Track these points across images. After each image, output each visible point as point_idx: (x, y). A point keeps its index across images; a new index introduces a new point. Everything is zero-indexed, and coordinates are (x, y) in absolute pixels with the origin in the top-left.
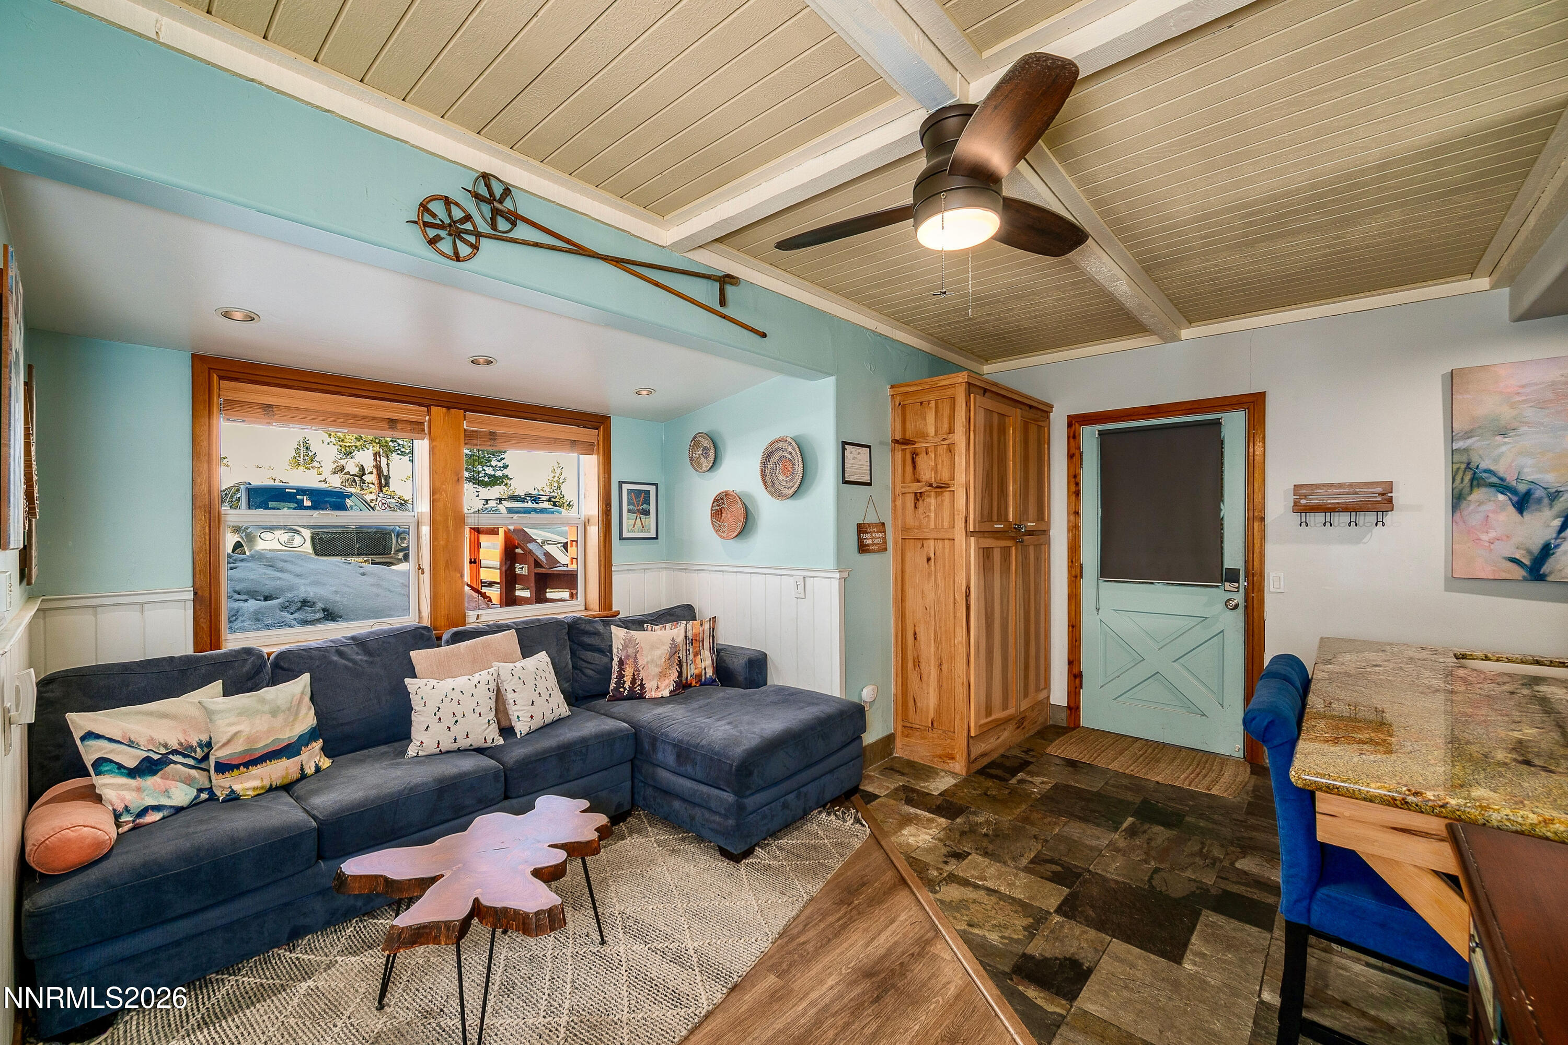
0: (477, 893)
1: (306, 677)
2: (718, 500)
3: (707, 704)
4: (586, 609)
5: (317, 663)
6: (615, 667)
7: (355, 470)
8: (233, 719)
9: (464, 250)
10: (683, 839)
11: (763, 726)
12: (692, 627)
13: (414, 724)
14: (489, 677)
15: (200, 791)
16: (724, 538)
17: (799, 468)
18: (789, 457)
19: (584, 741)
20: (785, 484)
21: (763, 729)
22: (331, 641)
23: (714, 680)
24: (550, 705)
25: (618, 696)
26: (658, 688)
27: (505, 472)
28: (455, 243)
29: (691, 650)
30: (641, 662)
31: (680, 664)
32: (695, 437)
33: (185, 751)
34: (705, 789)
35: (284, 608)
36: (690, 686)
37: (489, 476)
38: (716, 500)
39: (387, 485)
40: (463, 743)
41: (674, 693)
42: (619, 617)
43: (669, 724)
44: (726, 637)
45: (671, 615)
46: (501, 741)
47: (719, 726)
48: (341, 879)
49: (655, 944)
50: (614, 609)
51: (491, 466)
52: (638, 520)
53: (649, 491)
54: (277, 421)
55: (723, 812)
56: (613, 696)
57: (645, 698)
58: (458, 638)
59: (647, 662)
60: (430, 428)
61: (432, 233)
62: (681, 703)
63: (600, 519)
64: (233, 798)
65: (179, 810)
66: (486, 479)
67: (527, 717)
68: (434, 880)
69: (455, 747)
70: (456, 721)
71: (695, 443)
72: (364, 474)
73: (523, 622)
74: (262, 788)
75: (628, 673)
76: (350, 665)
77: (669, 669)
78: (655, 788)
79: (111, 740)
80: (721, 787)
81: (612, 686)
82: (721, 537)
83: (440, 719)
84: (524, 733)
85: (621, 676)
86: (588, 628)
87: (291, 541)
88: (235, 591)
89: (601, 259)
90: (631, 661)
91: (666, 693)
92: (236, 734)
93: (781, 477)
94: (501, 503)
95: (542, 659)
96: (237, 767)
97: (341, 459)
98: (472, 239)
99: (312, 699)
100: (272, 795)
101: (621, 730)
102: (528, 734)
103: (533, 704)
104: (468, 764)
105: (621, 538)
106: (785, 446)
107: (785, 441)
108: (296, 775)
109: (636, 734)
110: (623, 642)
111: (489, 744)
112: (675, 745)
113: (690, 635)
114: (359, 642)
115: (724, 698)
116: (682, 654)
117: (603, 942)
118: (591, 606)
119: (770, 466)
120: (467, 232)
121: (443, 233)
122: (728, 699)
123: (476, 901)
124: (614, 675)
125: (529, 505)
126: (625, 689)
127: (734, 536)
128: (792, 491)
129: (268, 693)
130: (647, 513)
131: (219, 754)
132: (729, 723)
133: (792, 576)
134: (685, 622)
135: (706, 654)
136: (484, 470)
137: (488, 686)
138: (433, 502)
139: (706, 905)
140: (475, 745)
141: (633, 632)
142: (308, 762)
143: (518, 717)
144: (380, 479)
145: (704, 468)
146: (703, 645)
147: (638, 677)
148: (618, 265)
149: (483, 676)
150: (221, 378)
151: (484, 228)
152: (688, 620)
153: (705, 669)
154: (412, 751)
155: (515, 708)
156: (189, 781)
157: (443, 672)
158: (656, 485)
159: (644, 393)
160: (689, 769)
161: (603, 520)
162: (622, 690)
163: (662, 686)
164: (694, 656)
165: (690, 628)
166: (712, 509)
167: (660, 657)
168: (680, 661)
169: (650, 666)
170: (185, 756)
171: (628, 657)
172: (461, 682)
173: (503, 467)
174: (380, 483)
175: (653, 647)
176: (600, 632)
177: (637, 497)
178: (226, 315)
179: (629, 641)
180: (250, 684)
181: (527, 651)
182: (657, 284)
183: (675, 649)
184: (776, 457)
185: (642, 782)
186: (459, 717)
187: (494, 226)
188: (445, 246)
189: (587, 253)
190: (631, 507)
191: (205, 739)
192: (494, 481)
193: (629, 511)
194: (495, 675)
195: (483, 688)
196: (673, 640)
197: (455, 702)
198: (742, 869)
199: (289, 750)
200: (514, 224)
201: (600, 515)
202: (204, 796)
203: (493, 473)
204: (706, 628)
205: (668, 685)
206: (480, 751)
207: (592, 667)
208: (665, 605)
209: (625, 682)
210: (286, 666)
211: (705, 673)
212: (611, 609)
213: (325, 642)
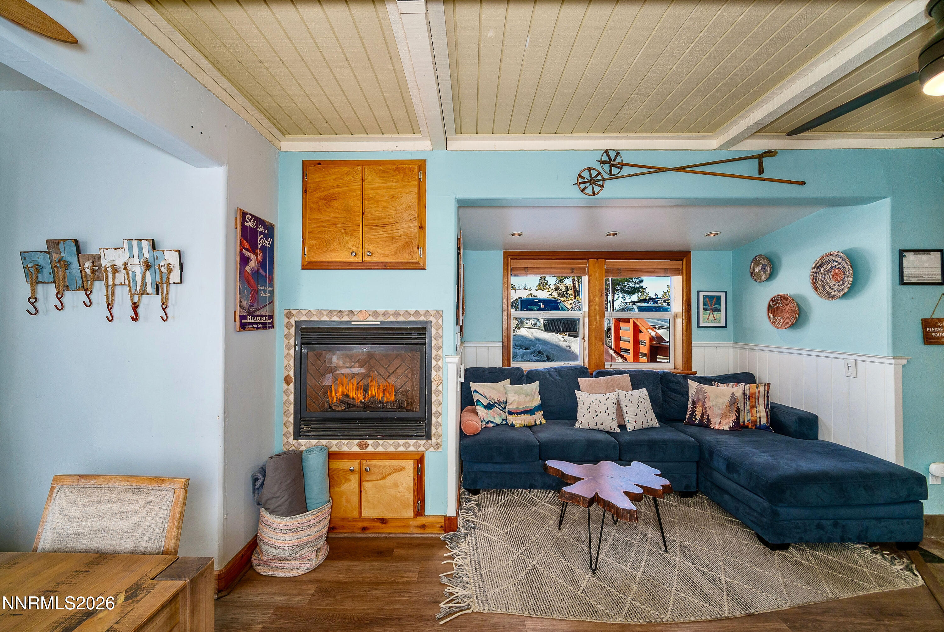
0: (597, 491)
1: (538, 382)
2: (773, 301)
3: (757, 441)
4: (674, 368)
5: (542, 377)
6: (690, 405)
7: (563, 289)
8: (513, 394)
9: (597, 189)
10: (731, 521)
11: (801, 464)
12: (750, 388)
13: (578, 412)
14: (614, 397)
15: (503, 420)
16: (779, 328)
17: (849, 275)
18: (840, 267)
19: (664, 441)
20: (836, 287)
21: (800, 466)
22: (547, 369)
23: (768, 428)
24: (647, 418)
25: (692, 423)
26: (720, 423)
27: (641, 285)
28: (593, 187)
29: (748, 403)
30: (708, 404)
31: (738, 411)
32: (755, 258)
33: (499, 403)
34: (747, 492)
35: (532, 353)
36: (747, 427)
37: (631, 288)
38: (772, 301)
39: (578, 295)
40: (601, 427)
41: (732, 429)
42: (697, 375)
43: (723, 445)
44: (778, 398)
45: (734, 378)
46: (619, 431)
47: (763, 456)
48: (546, 467)
49: (699, 567)
50: (693, 370)
51: (632, 281)
52: (711, 315)
53: (719, 297)
54: (529, 274)
55: (760, 511)
56: (688, 422)
57: (710, 427)
58: (601, 374)
59: (713, 406)
60: (588, 270)
61: (582, 186)
62: (736, 436)
63: (684, 314)
64: (513, 426)
65: (497, 425)
66: (630, 290)
67: (633, 421)
68: (580, 479)
69: (596, 428)
70: (597, 415)
71: (755, 262)
72: (568, 290)
73: (634, 371)
74: (522, 425)
75: (699, 410)
76: (554, 380)
77: (730, 413)
78: (712, 483)
79: (480, 394)
80: (759, 494)
81: (688, 416)
82: (776, 327)
83: (590, 412)
84: (631, 430)
85: (693, 411)
86: (673, 379)
87: (536, 323)
88: (516, 345)
89: (671, 170)
90: (700, 403)
91: (727, 428)
92: (514, 400)
93: (832, 283)
94: (634, 304)
95: (643, 392)
96: (514, 413)
97: (558, 283)
98: (601, 183)
99: (539, 392)
100: (525, 428)
101: (689, 442)
102: (633, 431)
103: (636, 415)
104: (601, 437)
105: (698, 326)
106: (835, 258)
107: (835, 255)
108: (533, 423)
109: (700, 446)
110: (695, 390)
111: (612, 431)
112: (725, 459)
113: (747, 392)
114: (557, 370)
115: (773, 440)
116: (741, 405)
117: (666, 551)
118: (678, 367)
119: (820, 274)
120: (598, 180)
121: (587, 185)
122: (776, 441)
123: (596, 493)
124: (689, 410)
125: (651, 305)
126: (696, 419)
127: (787, 326)
128: (841, 293)
129: (524, 386)
130: (718, 310)
131: (509, 407)
132: (771, 456)
133: (843, 359)
134: (744, 384)
135: (761, 408)
136: (628, 284)
137: (613, 401)
138: (590, 306)
139: (740, 563)
140: (606, 429)
141: (703, 385)
142: (537, 419)
143: (628, 420)
144: (575, 293)
145: (763, 279)
146: (759, 401)
147: (706, 413)
148: (682, 170)
149: (611, 395)
150: (511, 259)
151: (606, 176)
152: (746, 383)
153: (760, 418)
154: (577, 425)
155: (626, 415)
156: (500, 415)
157: (592, 390)
158: (726, 292)
159: (713, 235)
160: (735, 476)
161: (685, 315)
162: (694, 419)
163: (724, 422)
164: (751, 408)
165: (748, 388)
166: (768, 307)
167: (723, 404)
168: (739, 409)
169: (714, 408)
170: (499, 405)
171: (699, 400)
172: (600, 396)
173: (640, 282)
174: (575, 294)
175: (717, 396)
176: (680, 382)
177: (710, 301)
178: (513, 235)
179: (700, 390)
180: (519, 382)
181: (635, 386)
182: (709, 174)
183: (734, 401)
184: (827, 267)
185: (704, 477)
186: (598, 413)
187: (611, 174)
188: (589, 191)
189: (662, 170)
190: (706, 307)
191: (505, 401)
192: (634, 291)
193: (704, 309)
194: (617, 396)
195: (610, 401)
196: (733, 394)
197: (597, 405)
198: (776, 556)
199: (531, 412)
200: (621, 169)
201: (684, 312)
202: (504, 422)
203: (633, 286)
204: (761, 390)
205: (729, 423)
206: (608, 432)
207: (676, 403)
208: (731, 371)
209: (696, 415)
210: (530, 377)
211: (760, 421)
212: (691, 370)
213: (545, 369)
